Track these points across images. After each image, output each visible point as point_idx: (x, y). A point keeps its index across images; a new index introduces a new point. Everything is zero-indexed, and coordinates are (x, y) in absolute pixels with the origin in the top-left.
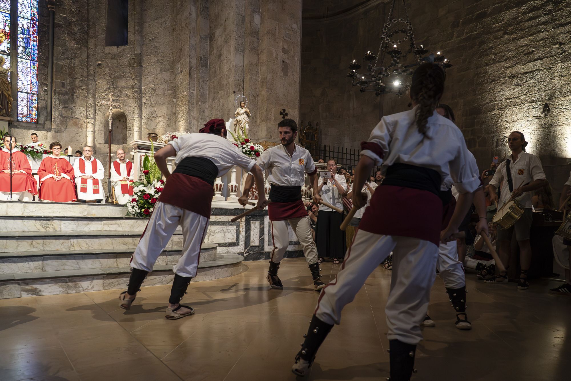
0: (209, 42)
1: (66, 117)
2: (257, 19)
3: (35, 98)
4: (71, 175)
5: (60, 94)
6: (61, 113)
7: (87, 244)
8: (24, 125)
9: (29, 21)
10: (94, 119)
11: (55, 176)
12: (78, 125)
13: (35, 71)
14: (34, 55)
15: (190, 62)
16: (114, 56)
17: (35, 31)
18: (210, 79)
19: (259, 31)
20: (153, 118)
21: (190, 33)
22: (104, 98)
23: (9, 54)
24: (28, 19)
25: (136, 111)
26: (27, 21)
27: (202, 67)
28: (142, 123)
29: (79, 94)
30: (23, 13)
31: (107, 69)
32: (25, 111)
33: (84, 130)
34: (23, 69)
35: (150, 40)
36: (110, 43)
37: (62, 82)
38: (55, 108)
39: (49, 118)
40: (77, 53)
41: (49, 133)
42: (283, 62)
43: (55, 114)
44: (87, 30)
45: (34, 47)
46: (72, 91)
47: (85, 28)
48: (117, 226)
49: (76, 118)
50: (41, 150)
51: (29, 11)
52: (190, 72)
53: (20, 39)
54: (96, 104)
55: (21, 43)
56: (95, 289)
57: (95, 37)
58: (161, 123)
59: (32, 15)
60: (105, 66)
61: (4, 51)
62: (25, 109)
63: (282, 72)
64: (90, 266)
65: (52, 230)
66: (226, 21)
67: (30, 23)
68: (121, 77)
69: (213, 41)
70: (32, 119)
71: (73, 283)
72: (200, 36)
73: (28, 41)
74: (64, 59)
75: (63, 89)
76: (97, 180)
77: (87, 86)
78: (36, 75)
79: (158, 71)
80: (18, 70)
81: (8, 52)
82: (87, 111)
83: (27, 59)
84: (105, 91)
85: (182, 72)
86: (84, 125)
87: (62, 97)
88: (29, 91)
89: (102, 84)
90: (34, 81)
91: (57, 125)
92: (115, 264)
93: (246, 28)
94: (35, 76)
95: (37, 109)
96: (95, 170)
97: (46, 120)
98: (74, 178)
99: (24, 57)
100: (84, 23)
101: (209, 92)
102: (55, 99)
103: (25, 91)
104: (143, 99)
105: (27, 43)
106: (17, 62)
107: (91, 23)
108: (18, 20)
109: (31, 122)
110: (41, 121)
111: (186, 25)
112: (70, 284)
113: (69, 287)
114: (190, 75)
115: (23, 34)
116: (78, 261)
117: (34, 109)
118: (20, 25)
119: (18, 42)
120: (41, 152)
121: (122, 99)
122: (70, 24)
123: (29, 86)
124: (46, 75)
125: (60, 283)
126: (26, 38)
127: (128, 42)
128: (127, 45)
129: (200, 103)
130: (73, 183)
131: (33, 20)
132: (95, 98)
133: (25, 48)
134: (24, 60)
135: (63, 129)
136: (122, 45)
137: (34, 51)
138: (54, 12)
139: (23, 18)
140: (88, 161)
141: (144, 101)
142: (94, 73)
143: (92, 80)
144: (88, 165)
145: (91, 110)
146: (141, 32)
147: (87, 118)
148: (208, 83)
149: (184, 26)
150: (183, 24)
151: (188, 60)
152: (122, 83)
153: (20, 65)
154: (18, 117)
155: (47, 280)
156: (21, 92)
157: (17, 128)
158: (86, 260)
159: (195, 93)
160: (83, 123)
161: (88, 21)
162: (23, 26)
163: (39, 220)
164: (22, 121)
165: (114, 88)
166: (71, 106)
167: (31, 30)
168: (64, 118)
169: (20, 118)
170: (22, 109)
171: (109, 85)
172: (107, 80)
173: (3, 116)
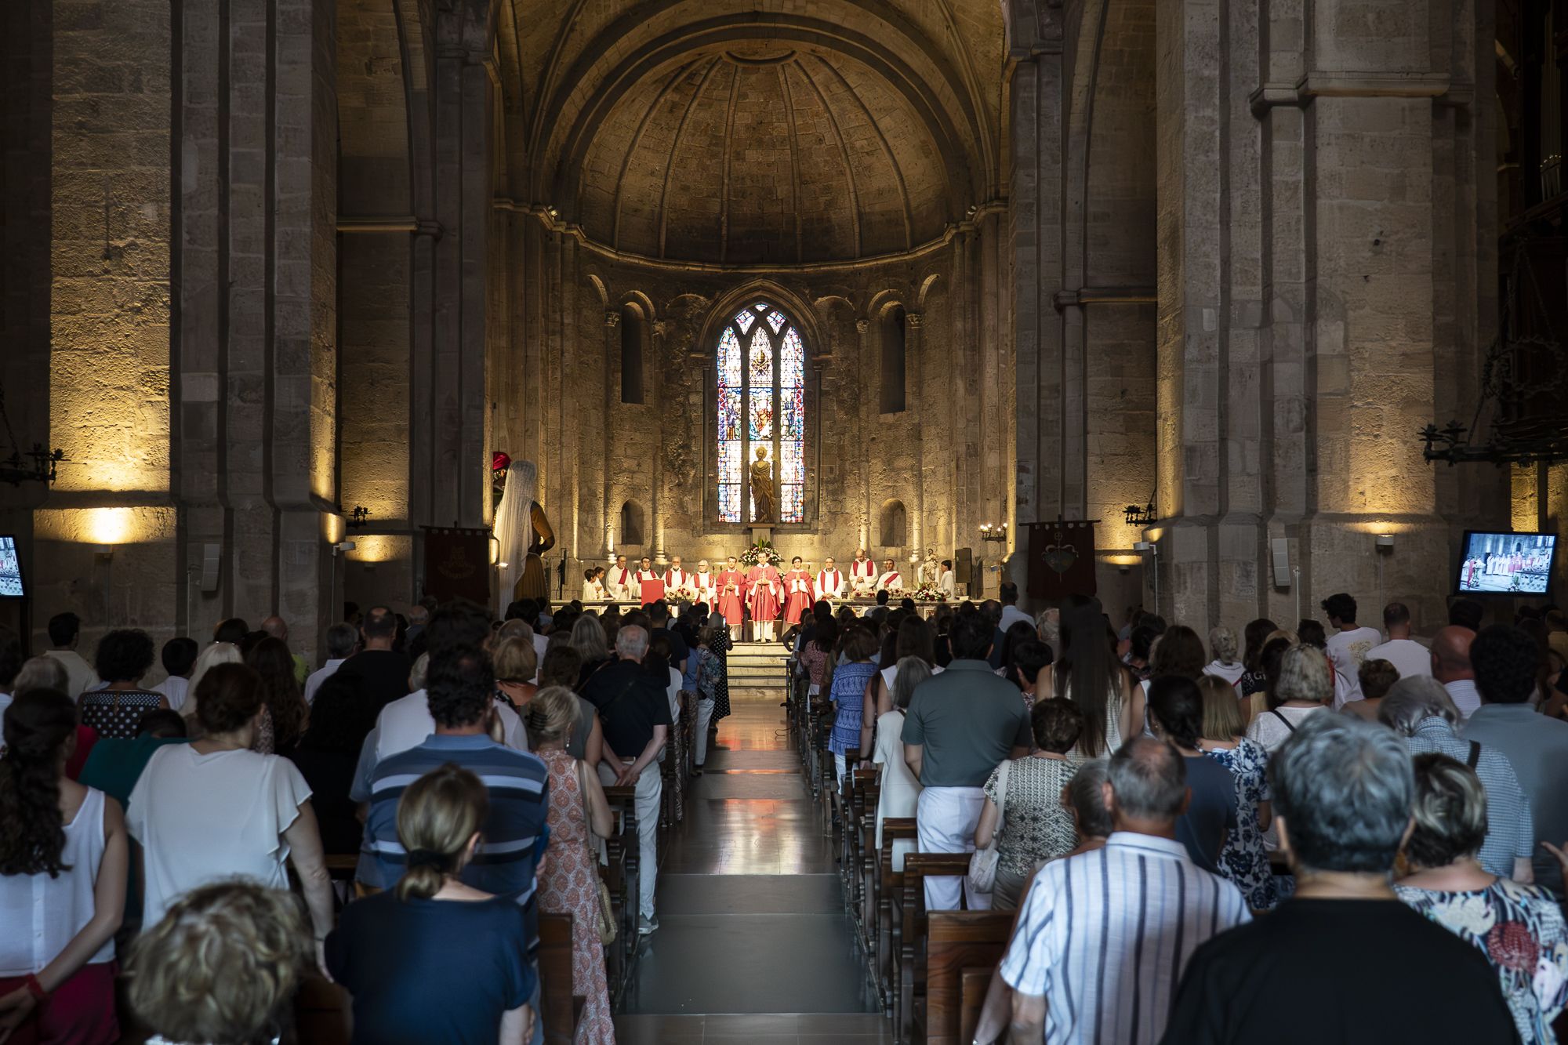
1: (835, 513)
3: (800, 488)
5: (827, 482)
6: (830, 508)
8: (787, 527)
9: (793, 390)
10: (868, 513)
12: (848, 522)
13: (801, 454)
14: (799, 433)
16: (890, 427)
17: (800, 401)
20: (934, 512)
22: (878, 484)
23: (771, 439)
24: (792, 388)
25: (916, 501)
26: (791, 391)
28: (924, 518)
29: (850, 480)
30: (786, 382)
31: (882, 445)
32: (789, 509)
33: (857, 528)
34: (786, 454)
35: (929, 406)
36: (886, 409)
37: (830, 466)
38: (822, 501)
39: (815, 516)
40: (847, 427)
41: (816, 536)
43: (823, 510)
44: (859, 393)
45: (799, 422)
46: (842, 478)
47: (856, 392)
49: (847, 513)
51: (793, 377)
53: (783, 416)
54: (870, 492)
55: (784, 421)
57: (866, 404)
58: (943, 518)
59: (797, 381)
60: (879, 440)
61: (767, 437)
62: (790, 505)
67: (795, 393)
68: (898, 455)
70: (798, 518)
73: (792, 416)
74: (833, 435)
75: (832, 476)
77: (859, 469)
78: (802, 458)
79: (938, 447)
80: (782, 457)
81: (770, 437)
82: (860, 503)
83: (791, 440)
84: (881, 474)
86: (856, 522)
87: (831, 487)
88: (793, 482)
89: (877, 465)
90: (799, 466)
91: (825, 524)
94: (800, 460)
95: (803, 504)
97: (813, 518)
99: (788, 438)
100: (854, 386)
102: (823, 489)
103: (790, 483)
104: (924, 484)
105: (792, 419)
106: (780, 446)
107: (862, 385)
108: (781, 393)
109: (797, 522)
110: (808, 520)
115: (787, 409)
117: (800, 504)
118: (783, 399)
119: (782, 420)
121: (899, 484)
122: (838, 388)
123: (794, 474)
124: (812, 458)
126: (791, 413)
127: (906, 406)
128: (904, 410)
129: (968, 503)
131: (798, 388)
132: (868, 485)
133: (789, 426)
134: (788, 443)
135: (832, 529)
136: (898, 411)
137: (799, 427)
138: (820, 373)
139: (786, 388)
141: (925, 487)
142: (867, 450)
143: (864, 460)
145: (864, 502)
146: (919, 394)
147: (860, 512)
152: (900, 463)
153: (783, 449)
156: (785, 484)
157: (780, 533)
159: (965, 489)
160: (855, 519)
161: (859, 382)
162: (786, 399)
164: (786, 523)
165: (891, 470)
166: (840, 498)
167: (796, 401)
168: (833, 514)
169: (783, 519)
170: (786, 506)
171: (885, 465)
172: (882, 459)
173: (763, 522)
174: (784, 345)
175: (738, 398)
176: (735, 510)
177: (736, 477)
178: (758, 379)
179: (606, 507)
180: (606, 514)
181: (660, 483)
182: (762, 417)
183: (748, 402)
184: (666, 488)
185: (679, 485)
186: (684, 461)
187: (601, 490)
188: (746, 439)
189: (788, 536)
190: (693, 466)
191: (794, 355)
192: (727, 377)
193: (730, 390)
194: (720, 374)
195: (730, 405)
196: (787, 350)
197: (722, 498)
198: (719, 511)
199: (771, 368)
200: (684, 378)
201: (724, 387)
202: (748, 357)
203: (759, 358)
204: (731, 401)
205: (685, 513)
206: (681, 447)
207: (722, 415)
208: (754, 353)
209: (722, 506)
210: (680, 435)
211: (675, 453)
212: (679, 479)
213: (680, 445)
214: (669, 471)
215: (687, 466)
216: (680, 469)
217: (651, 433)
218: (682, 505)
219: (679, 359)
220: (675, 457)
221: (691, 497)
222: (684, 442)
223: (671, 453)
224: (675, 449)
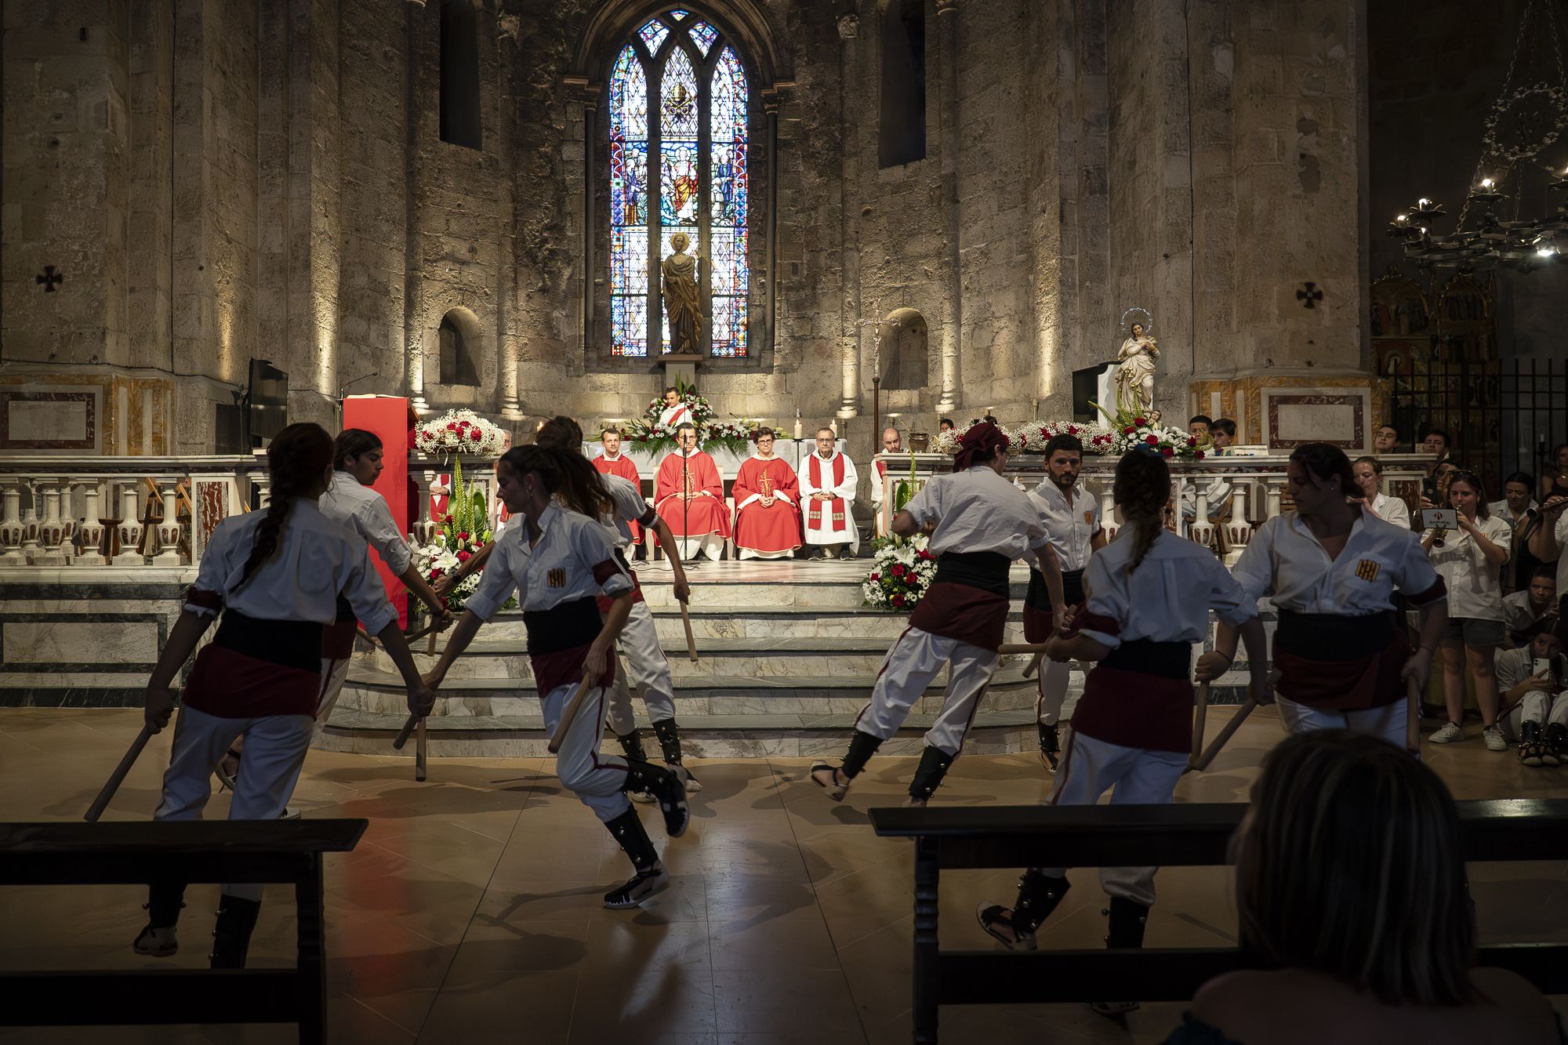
0: (1108, 128)
1: (802, 338)
2: (1223, 59)
3: (743, 302)
4: (792, 492)
5: (789, 289)
6: (792, 330)
7: (783, 666)
8: (723, 363)
9: (731, 147)
10: (858, 335)
11: (762, 498)
12: (825, 352)
13: (743, 249)
14: (740, 215)
15: (1061, 188)
16: (897, 189)
17: (741, 164)
18: (1113, 222)
19: (1228, 89)
20: (986, 323)
21: (1060, 115)
22: (877, 286)
23: (695, 224)
24: (729, 144)
25: (948, 308)
26: (727, 148)
27: (1091, 193)
28: (962, 336)
29: (827, 283)
30: (720, 134)
31: (883, 221)
32: (725, 334)
33: (838, 362)
34: (720, 248)
35: (975, 138)
36: (889, 159)
37: (793, 264)
38: (780, 320)
39: (769, 344)
40: (821, 196)
41: (770, 377)
42: (1303, 156)
43: (780, 334)
44: (841, 140)
45: (740, 197)
46: (813, 280)
47: (836, 137)
48: (842, 628)
49: (821, 337)
50: (746, 431)
51: (731, 126)
52: (1061, 212)
53: (716, 187)
54: (862, 300)
55: (716, 196)
56: (786, 753)
57: (856, 154)
58: (1005, 332)
59: (737, 132)
60: (878, 213)
61: (688, 220)
62: (726, 329)
63: (1299, 184)
64: (783, 710)
65: (732, 640)
66: (1142, 76)
67: (733, 151)
68: (912, 235)
69: (1118, 127)
70: (739, 349)
71: (751, 741)
72: (1084, 119)
73: (729, 188)
74: (797, 212)
75: (795, 278)
76: (842, 499)
77: (843, 265)
78: (745, 254)
79: (995, 208)
80: (713, 252)
81: (693, 220)
82: (844, 319)
83: (727, 227)
84: (880, 269)
85: (1044, 212)
86: (837, 352)
87: (793, 296)
88: (732, 292)
89: (875, 254)
90: (741, 268)
91: (784, 358)
92: (827, 708)
93: (1194, 87)
94: (743, 258)
95: (748, 326)
96: (839, 480)
97: (763, 349)
98: (798, 498)
99: (722, 223)
100: (833, 128)
101: (1112, 252)
102: (780, 301)
103: (725, 293)
104: (962, 278)
105: (728, 192)
106: (710, 236)
107: (847, 125)
108: (711, 151)
109: (737, 355)
110: (754, 353)
111: (1050, 97)
112: (746, 741)
113: (745, 748)
114: (1062, 218)
115: (721, 175)
116: (764, 699)
117: (742, 328)
118: (715, 160)
119: (712, 194)
120: (745, 435)
121: (916, 283)
122: (806, 135)
123: (732, 280)
124: (762, 253)
125: (730, 738)
126: (727, 184)
127: (928, 151)
128: (925, 157)
129: (1088, 284)
130: (796, 510)
131: (740, 142)
132: (858, 289)
133: (724, 204)
134: (723, 230)
135: (795, 365)
136: (914, 160)
137: (740, 206)
138: (775, 117)
139: (720, 143)
140: (826, 460)
141: (964, 282)
142: (857, 232)
143: (851, 249)
144: (826, 468)
145: (852, 316)
146: (954, 124)
147: (844, 335)
148: (1109, 231)
149: (1047, 100)
150: (1045, 96)
151: (1056, 181)
152: (914, 248)
153: (715, 240)
154: (712, 349)
155: (712, 733)
156: (718, 296)
157: (711, 372)
158: (777, 699)
159: (1076, 258)
160: (836, 347)
161: (842, 121)
162: (720, 161)
163: (712, 618)
164: (719, 357)
165: (900, 261)
166: (811, 313)
167: (735, 163)
168: (799, 342)
169: (715, 351)
170: (720, 330)
171: (887, 255)
172: (883, 244)
173: (684, 352)
174: (716, 75)
175: (643, 158)
176: (638, 336)
177: (640, 284)
178: (675, 128)
179: (408, 315)
180: (408, 328)
181: (510, 284)
182: (682, 188)
183: (659, 164)
184: (522, 295)
185: (543, 290)
186: (552, 252)
187: (398, 286)
188: (655, 225)
189: (723, 377)
190: (569, 261)
191: (731, 90)
192: (625, 124)
193: (630, 145)
194: (615, 120)
195: (629, 170)
196: (720, 84)
197: (616, 318)
198: (612, 340)
199: (694, 111)
200: (553, 116)
201: (621, 141)
202: (659, 93)
203: (677, 95)
204: (631, 163)
205: (555, 337)
206: (547, 228)
207: (616, 185)
208: (669, 87)
209: (616, 331)
210: (546, 208)
211: (536, 237)
212: (544, 282)
213: (546, 225)
214: (527, 266)
215: (557, 260)
216: (545, 264)
217: (495, 201)
218: (549, 324)
219: (545, 83)
220: (536, 244)
221: (564, 313)
222: (552, 221)
223: (529, 236)
224: (537, 232)
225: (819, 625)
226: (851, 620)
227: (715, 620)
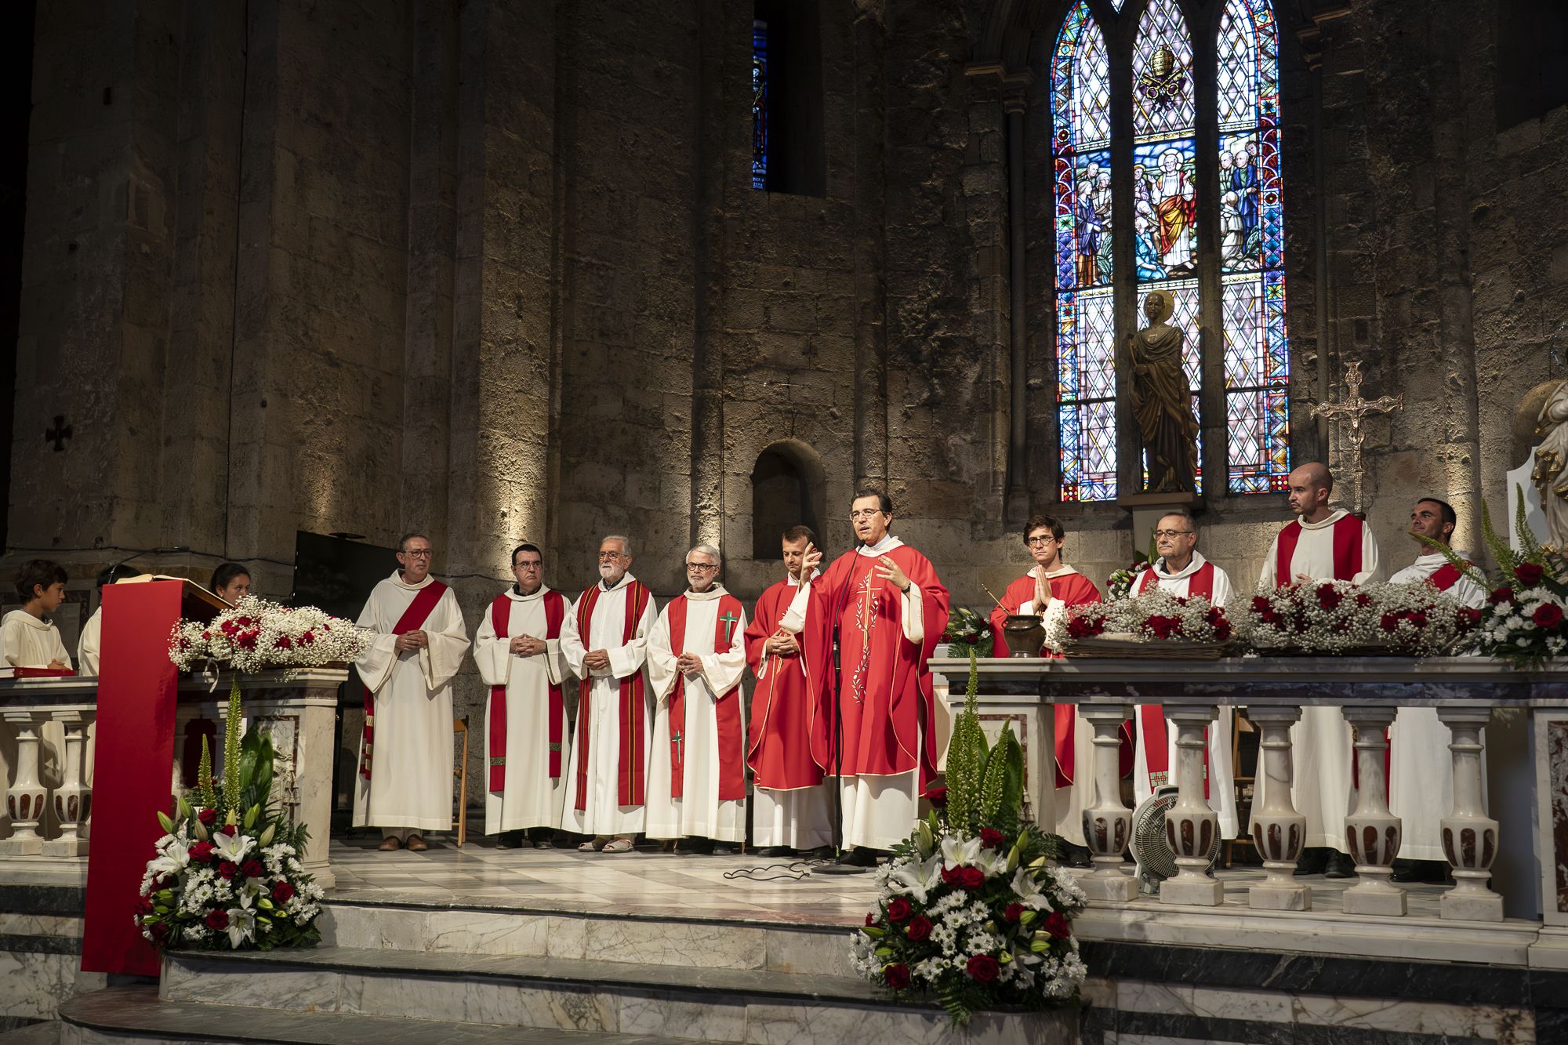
1: (1376, 452)
3: (1280, 399)
8: (1246, 505)
9: (1253, 137)
10: (1473, 438)
12: (1418, 474)
13: (1280, 306)
14: (1273, 248)
16: (1529, 163)
17: (1272, 163)
22: (1504, 346)
23: (1193, 274)
24: (1251, 132)
26: (1246, 140)
29: (1415, 350)
30: (1233, 119)
31: (1507, 226)
32: (1251, 455)
34: (1239, 307)
36: (1513, 114)
37: (1357, 321)
38: (1336, 424)
40: (1399, 197)
43: (1340, 447)
45: (1272, 219)
46: (1395, 344)
47: (1421, 89)
49: (1410, 448)
51: (1252, 102)
53: (1228, 207)
54: (1479, 374)
57: (1455, 113)
59: (1263, 111)
60: (1499, 213)
61: (1182, 267)
62: (1251, 448)
65: (594, 1029)
67: (1257, 143)
70: (1276, 479)
73: (1251, 206)
74: (1362, 230)
75: (1362, 348)
77: (1441, 314)
78: (1283, 315)
80: (1225, 316)
81: (1190, 266)
82: (1446, 411)
83: (1250, 271)
84: (1507, 313)
86: (1437, 473)
88: (1261, 381)
89: (1497, 287)
90: (1275, 339)
91: (1347, 489)
94: (1278, 322)
95: (1291, 439)
99: (1241, 265)
100: (1417, 74)
102: (1335, 389)
103: (1250, 385)
105: (1250, 214)
106: (1220, 290)
107: (1440, 64)
108: (1218, 148)
109: (1271, 490)
115: (1236, 187)
117: (1281, 442)
118: (1225, 159)
119: (1222, 221)
122: (1372, 95)
123: (1261, 361)
124: (1311, 309)
126: (1247, 199)
131: (1269, 126)
132: (1471, 357)
133: (1243, 234)
134: (1242, 278)
137: (1272, 234)
138: (1321, 73)
139: (1234, 134)
142: (1463, 252)
143: (1452, 284)
145: (1459, 404)
147: (1447, 440)
153: (1229, 297)
154: (1228, 482)
156: (1237, 390)
157: (1219, 521)
160: (1436, 463)
161: (1431, 59)
162: (1234, 162)
163: (562, 989)
164: (1243, 494)
165: (1540, 295)
167: (1261, 163)
168: (1373, 456)
169: (1235, 485)
170: (1243, 449)
171: (1519, 286)
172: (1511, 267)
173: (1164, 491)
174: (1225, 23)
175: (1105, 176)
176: (1102, 468)
177: (1103, 381)
178: (1156, 120)
179: (696, 457)
180: (696, 476)
181: (872, 399)
182: (1172, 216)
183: (1131, 182)
184: (895, 414)
185: (930, 405)
186: (945, 342)
187: (678, 413)
188: (1126, 280)
189: (1240, 529)
190: (975, 352)
191: (1251, 42)
192: (1077, 125)
193: (1083, 159)
194: (1059, 122)
195: (1083, 197)
196: (1232, 36)
197: (1067, 440)
198: (1060, 475)
199: (1188, 87)
200: (946, 130)
201: (1070, 154)
202: (1130, 67)
203: (1158, 67)
204: (1086, 187)
205: (952, 478)
206: (936, 305)
207: (1064, 224)
208: (1145, 57)
209: (1068, 463)
210: (935, 274)
211: (919, 321)
212: (932, 389)
213: (934, 300)
214: (902, 368)
215: (955, 355)
216: (934, 363)
217: (850, 272)
218: (940, 456)
219: (930, 81)
220: (919, 332)
221: (968, 438)
222: (945, 293)
223: (907, 321)
224: (919, 313)
225: (752, 1019)
226: (812, 1012)
227: (568, 994)
